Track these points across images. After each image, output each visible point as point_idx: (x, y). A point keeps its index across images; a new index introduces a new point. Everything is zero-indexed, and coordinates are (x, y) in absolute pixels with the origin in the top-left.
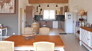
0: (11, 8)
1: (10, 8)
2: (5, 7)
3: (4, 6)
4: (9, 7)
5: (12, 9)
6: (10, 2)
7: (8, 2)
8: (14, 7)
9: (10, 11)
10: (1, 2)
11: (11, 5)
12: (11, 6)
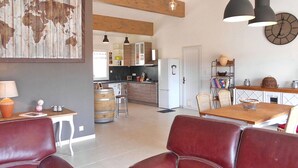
0: (71, 42)
1: (68, 42)
2: (50, 36)
3: (44, 33)
4: (66, 37)
5: (74, 45)
6: (66, 21)
7: (61, 19)
8: (79, 39)
9: (67, 50)
10: (34, 14)
11: (72, 30)
12: (72, 35)
